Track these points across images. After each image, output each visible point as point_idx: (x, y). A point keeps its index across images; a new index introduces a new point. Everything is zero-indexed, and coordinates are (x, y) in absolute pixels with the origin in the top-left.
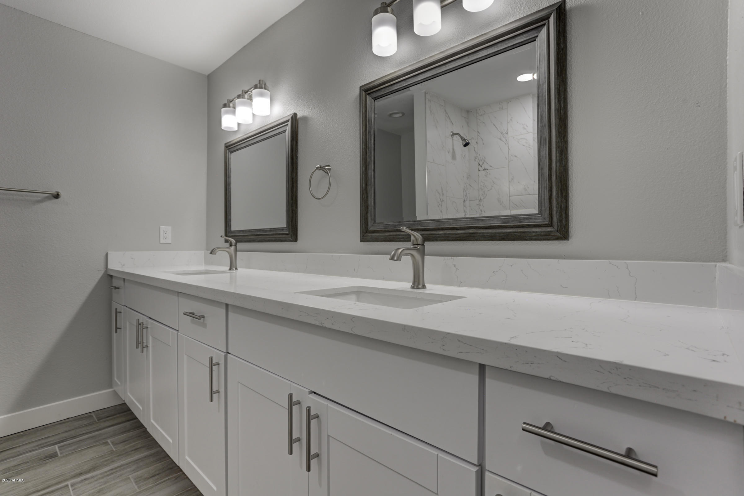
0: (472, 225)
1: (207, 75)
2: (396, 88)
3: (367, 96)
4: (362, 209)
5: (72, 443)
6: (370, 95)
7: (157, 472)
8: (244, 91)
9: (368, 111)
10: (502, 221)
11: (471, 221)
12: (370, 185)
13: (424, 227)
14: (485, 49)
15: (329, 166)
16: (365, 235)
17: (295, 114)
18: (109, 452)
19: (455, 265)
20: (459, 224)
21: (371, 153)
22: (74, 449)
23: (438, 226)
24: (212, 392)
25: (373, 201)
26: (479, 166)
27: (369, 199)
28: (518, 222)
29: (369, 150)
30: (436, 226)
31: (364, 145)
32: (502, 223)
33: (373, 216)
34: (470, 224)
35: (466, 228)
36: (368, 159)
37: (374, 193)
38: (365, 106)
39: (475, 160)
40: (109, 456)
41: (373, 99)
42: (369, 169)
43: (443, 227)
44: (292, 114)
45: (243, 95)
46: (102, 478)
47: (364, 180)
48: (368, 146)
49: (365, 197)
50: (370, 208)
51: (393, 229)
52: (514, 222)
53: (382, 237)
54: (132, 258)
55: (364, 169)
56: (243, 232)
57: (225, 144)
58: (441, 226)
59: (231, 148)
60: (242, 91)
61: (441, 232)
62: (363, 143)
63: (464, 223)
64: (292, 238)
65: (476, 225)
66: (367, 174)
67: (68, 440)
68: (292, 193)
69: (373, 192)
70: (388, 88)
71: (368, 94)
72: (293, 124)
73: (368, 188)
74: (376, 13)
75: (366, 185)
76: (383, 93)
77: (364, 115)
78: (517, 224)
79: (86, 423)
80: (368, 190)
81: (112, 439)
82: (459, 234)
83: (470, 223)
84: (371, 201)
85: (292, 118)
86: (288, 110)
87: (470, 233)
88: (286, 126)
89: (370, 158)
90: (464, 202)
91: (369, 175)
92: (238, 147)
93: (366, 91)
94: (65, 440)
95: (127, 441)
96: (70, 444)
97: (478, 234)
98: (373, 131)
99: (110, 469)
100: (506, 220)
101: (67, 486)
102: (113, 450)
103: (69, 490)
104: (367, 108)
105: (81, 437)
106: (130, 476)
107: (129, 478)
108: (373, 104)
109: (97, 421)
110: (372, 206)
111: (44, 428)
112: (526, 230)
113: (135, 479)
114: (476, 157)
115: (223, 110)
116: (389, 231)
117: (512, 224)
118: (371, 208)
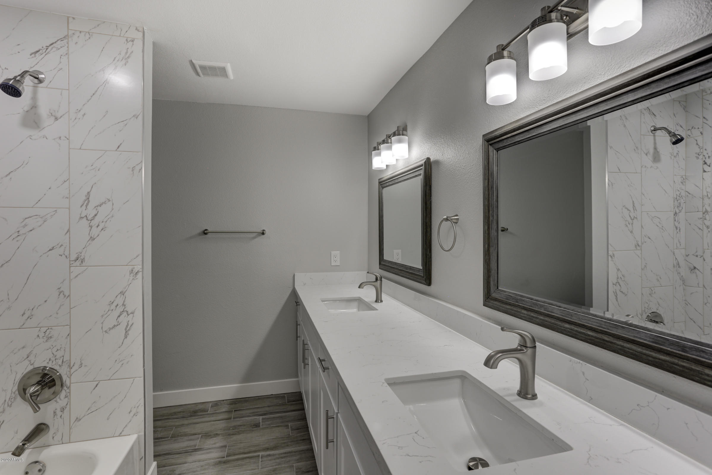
0: (608, 329)
1: (367, 115)
2: (519, 140)
3: (490, 146)
4: (484, 271)
5: (269, 418)
6: (493, 146)
7: (311, 469)
8: (388, 136)
9: (491, 164)
10: (653, 339)
11: (606, 324)
12: (493, 246)
13: (547, 311)
14: (631, 92)
15: (457, 215)
16: (487, 300)
17: (428, 159)
18: (287, 436)
19: (583, 373)
20: (590, 323)
21: (493, 211)
22: (269, 424)
23: (564, 316)
24: (328, 440)
25: (496, 265)
26: (706, 165)
27: (492, 262)
28: (680, 349)
29: (492, 207)
30: (562, 315)
31: (486, 201)
32: (653, 342)
33: (496, 281)
34: (605, 327)
35: (599, 331)
36: (490, 218)
37: (497, 255)
38: (488, 158)
39: (698, 158)
40: (286, 440)
41: (495, 149)
42: (491, 228)
43: (569, 319)
44: (425, 159)
45: (387, 140)
46: (278, 458)
47: (486, 240)
48: (490, 202)
49: (487, 259)
50: (492, 271)
51: (514, 303)
52: (671, 347)
53: (503, 309)
54: (311, 279)
55: (486, 228)
56: (391, 263)
57: (379, 180)
58: (568, 317)
59: (383, 184)
60: (387, 135)
61: (567, 326)
62: (486, 199)
63: (597, 323)
64: (426, 282)
65: (613, 331)
66: (490, 234)
67: (268, 414)
68: (426, 236)
69: (495, 255)
70: (510, 139)
71: (491, 145)
72: (426, 169)
73: (490, 249)
74: (490, 60)
75: (489, 245)
76: (505, 145)
77: (486, 168)
78: (678, 352)
79: (280, 402)
80: (491, 251)
81: (291, 424)
82: (589, 335)
83: (605, 325)
84: (493, 265)
85: (425, 162)
86: (424, 153)
87: (604, 340)
88: (421, 170)
89: (493, 216)
90: (674, 215)
91: (492, 235)
92: (388, 184)
93: (488, 141)
94: (266, 413)
95: (300, 429)
96: (268, 419)
97: (616, 346)
98: (496, 186)
99: (284, 452)
100: (659, 339)
101: (259, 456)
102: (290, 435)
103: (259, 460)
104: (490, 160)
105: (275, 414)
106: (294, 465)
107: (293, 466)
108: (496, 155)
109: (287, 403)
110: (494, 270)
111: (259, 398)
112: (693, 367)
113: (297, 469)
114: (700, 154)
115: (373, 152)
116: (510, 304)
117: (669, 349)
118: (494, 272)
